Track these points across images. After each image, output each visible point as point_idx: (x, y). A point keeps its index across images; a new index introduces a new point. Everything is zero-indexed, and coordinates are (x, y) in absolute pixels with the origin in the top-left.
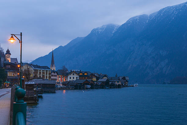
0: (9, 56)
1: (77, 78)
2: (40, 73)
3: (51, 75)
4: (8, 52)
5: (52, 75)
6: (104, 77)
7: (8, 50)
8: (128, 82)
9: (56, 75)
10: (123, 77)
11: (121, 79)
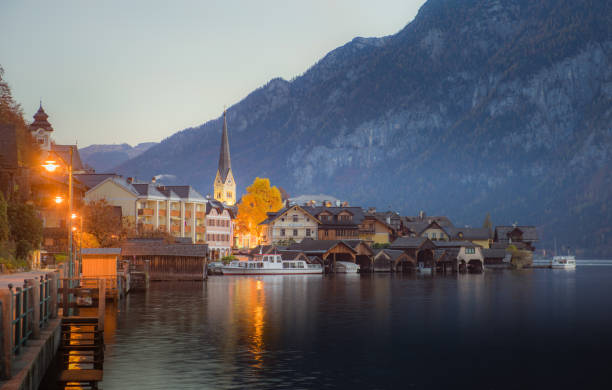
0: (46, 136)
1: (308, 231)
2: (164, 213)
3: (205, 222)
4: (41, 120)
5: (211, 223)
6: (430, 226)
7: (41, 111)
8: (533, 249)
9: (228, 222)
10: (511, 230)
11: (505, 236)
